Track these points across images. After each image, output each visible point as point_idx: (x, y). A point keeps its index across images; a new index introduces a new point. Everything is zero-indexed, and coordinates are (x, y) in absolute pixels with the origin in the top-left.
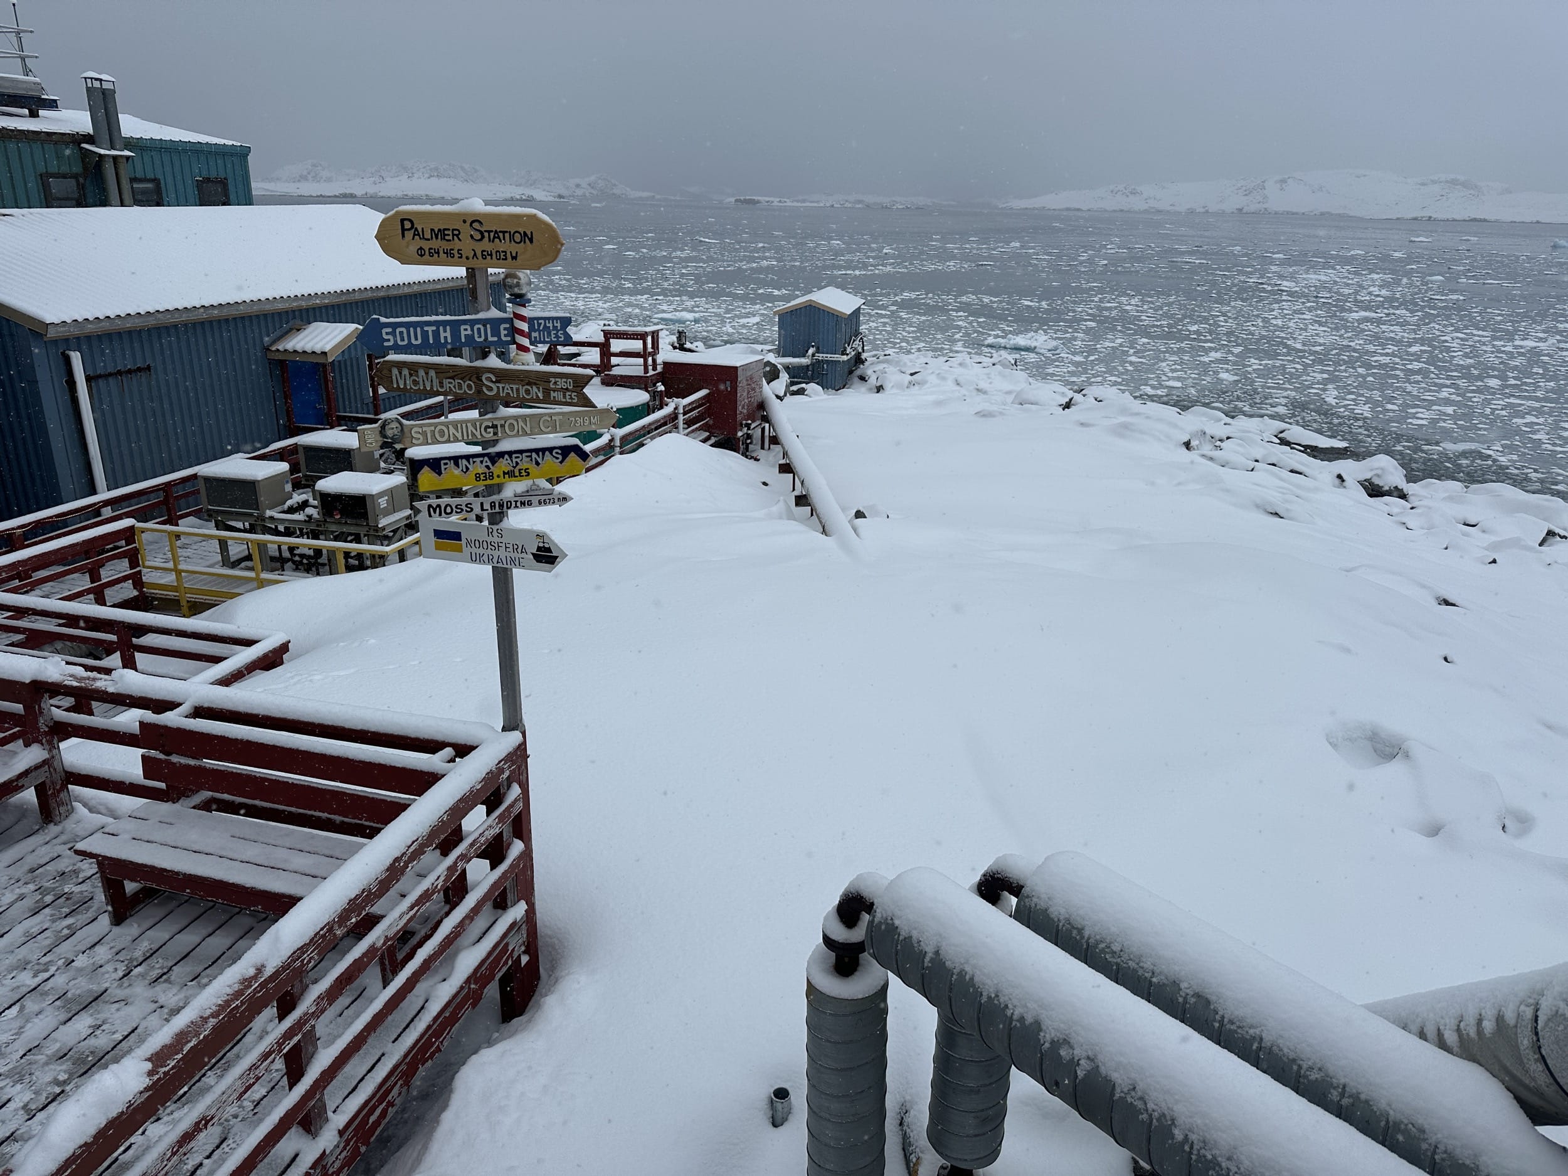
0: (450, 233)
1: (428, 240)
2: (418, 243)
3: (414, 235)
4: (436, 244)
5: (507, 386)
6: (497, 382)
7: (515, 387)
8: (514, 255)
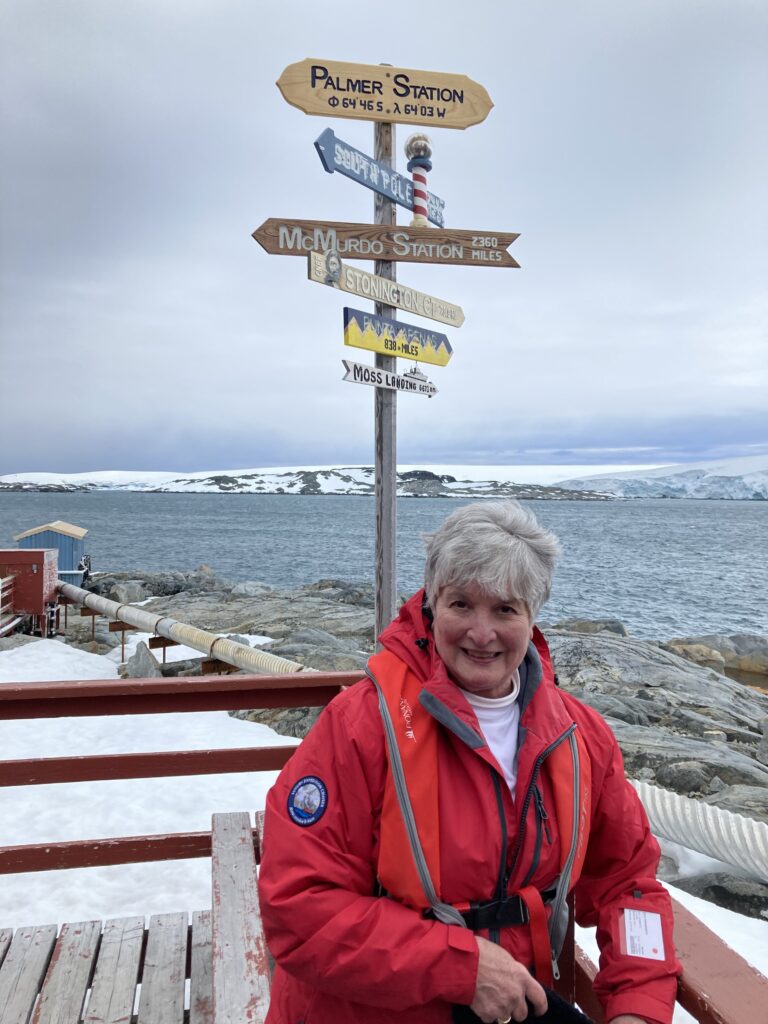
0: (370, 85)
1: (344, 90)
2: (331, 92)
3: (327, 83)
4: (352, 95)
5: (422, 246)
6: (411, 241)
7: (431, 246)
8: (441, 111)
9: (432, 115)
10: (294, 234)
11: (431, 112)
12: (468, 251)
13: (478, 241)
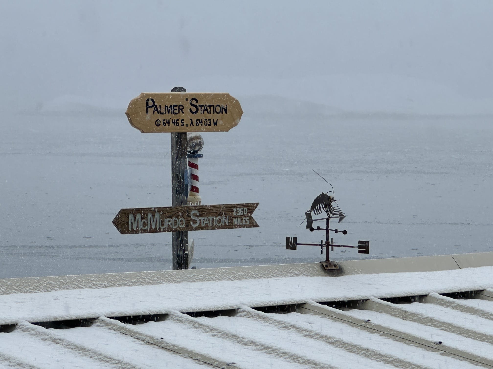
0: (177, 108)
1: (163, 114)
2: (156, 116)
3: (155, 110)
4: (169, 117)
5: (206, 219)
6: (201, 215)
7: (211, 218)
8: (215, 122)
9: (210, 125)
10: (137, 218)
11: (210, 122)
12: (231, 220)
13: (237, 212)
